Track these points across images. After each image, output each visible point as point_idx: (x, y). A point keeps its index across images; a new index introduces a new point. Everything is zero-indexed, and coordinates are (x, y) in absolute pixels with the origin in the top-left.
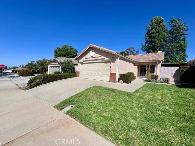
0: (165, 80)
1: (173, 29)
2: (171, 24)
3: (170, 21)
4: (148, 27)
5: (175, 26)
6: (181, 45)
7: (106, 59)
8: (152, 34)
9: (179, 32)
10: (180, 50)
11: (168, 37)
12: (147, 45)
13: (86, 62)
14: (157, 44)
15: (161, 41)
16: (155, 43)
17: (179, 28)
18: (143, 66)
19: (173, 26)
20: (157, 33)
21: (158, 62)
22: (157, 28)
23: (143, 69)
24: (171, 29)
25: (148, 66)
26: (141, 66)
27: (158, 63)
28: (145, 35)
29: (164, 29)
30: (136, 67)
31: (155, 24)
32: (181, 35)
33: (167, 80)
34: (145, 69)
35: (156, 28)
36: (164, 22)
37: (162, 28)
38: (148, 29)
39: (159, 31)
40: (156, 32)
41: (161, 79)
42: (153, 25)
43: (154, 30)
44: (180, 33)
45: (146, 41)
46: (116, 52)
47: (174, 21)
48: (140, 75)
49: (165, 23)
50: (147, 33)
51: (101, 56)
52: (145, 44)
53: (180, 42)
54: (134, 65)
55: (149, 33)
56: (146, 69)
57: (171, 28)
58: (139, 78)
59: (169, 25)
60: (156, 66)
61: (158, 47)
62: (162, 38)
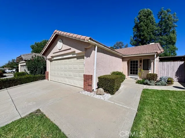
0: (168, 81)
1: (161, 21)
2: (159, 17)
3: (159, 12)
4: (136, 20)
5: (164, 18)
6: (171, 38)
7: (77, 51)
8: (140, 27)
9: (168, 25)
10: (170, 43)
11: (157, 30)
12: (136, 39)
13: (55, 58)
14: (146, 38)
15: (150, 35)
16: (144, 37)
17: (169, 20)
18: (134, 62)
19: (162, 19)
20: (146, 27)
21: (155, 55)
22: (146, 21)
23: (134, 65)
24: (160, 22)
25: (141, 62)
26: (131, 62)
27: (155, 57)
28: (133, 29)
29: (152, 22)
30: (126, 63)
31: (143, 17)
32: (170, 28)
33: (171, 81)
34: (137, 65)
35: (144, 21)
36: (152, 14)
37: (150, 20)
38: (136, 22)
39: (147, 24)
40: (144, 25)
41: (161, 78)
42: (140, 18)
43: (142, 23)
44: (170, 26)
45: (134, 35)
46: (89, 38)
47: (163, 13)
48: (131, 73)
49: (153, 16)
50: (135, 27)
51: (70, 47)
52: (134, 38)
53: (169, 35)
54: (123, 61)
55: (137, 27)
56: (139, 66)
57: (160, 20)
58: (129, 76)
59: (158, 18)
60: (153, 61)
61: (147, 40)
62: (151, 32)
